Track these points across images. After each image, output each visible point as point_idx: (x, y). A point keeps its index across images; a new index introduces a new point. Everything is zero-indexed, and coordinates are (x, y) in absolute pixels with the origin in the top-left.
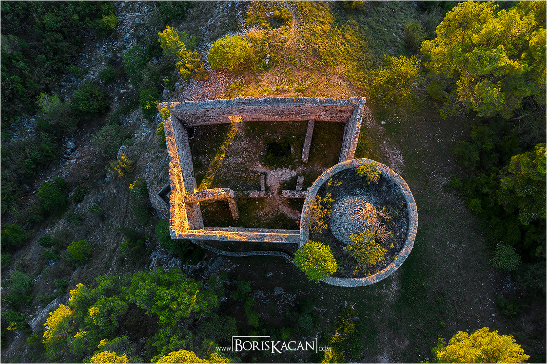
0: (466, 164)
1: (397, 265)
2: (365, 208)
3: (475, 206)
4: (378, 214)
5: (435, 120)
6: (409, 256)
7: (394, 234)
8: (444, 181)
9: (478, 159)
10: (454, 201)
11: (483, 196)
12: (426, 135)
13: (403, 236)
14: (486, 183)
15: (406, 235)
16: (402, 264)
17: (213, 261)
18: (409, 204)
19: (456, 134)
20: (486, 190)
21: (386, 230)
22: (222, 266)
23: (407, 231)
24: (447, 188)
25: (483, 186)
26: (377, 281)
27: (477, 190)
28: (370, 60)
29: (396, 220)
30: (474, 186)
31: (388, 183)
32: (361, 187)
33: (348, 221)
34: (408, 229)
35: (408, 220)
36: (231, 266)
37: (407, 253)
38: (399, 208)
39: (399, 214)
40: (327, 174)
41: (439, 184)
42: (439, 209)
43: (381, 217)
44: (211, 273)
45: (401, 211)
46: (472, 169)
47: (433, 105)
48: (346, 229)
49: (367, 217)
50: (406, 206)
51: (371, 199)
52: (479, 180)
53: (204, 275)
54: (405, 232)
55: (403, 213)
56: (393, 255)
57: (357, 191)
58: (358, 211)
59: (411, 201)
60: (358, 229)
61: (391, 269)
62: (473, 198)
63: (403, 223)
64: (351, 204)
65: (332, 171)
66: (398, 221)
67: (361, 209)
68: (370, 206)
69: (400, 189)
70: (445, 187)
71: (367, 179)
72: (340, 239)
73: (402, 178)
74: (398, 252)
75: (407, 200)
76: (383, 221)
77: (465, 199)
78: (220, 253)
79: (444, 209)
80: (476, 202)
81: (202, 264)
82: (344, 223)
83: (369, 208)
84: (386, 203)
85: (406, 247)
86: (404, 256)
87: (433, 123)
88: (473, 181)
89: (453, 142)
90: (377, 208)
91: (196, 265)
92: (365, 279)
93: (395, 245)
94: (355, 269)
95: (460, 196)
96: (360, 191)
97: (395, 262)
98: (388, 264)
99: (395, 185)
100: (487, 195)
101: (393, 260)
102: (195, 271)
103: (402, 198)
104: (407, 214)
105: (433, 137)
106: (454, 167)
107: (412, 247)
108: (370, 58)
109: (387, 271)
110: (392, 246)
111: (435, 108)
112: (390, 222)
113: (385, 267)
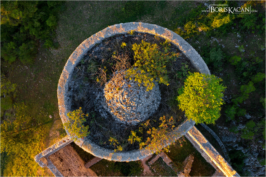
0: (33, 48)
1: (136, 25)
2: (113, 99)
3: (52, 21)
4: (107, 81)
5: (24, 88)
6: (119, 23)
7: (112, 51)
8: (54, 51)
9: (23, 44)
10: (60, 36)
11: (42, 22)
12: (36, 85)
13: (107, 43)
14: (34, 27)
15: (103, 41)
16: (131, 23)
17: (229, 143)
18: (74, 63)
19: (22, 69)
20: (37, 24)
21: (115, 62)
22: (227, 135)
23: (100, 44)
24: (56, 46)
25: (36, 28)
26: (166, 29)
27: (43, 29)
28: (21, 158)
29: (98, 62)
30: (42, 32)
31: (74, 97)
32: (98, 114)
33: (138, 103)
34: (97, 45)
35: (89, 52)
36: (222, 129)
37: (119, 27)
38: (86, 68)
39: (90, 64)
40: (113, 157)
41: (58, 53)
42: (73, 39)
43: (107, 77)
44: (236, 136)
45: (87, 64)
46: (32, 42)
47: (16, 97)
48: (147, 97)
49: (119, 89)
50: (79, 65)
51: (100, 97)
52: (35, 33)
53: (242, 140)
54: (102, 45)
55: (87, 61)
56: (131, 37)
57: (104, 115)
58: (121, 103)
59: (70, 63)
60: (137, 87)
61: (145, 27)
62: (49, 27)
63: (96, 53)
64: (120, 113)
65: (108, 155)
66: (97, 59)
67: (117, 101)
68: (108, 95)
69: (69, 83)
70: (57, 48)
71: (85, 120)
72: (158, 92)
73: (58, 90)
74: (124, 35)
75: (72, 68)
76: (110, 72)
77: (53, 30)
78: (222, 145)
79: (70, 37)
80: (49, 23)
81: (236, 147)
82: (144, 105)
83: (110, 94)
84: (92, 82)
85: (115, 32)
86: (123, 26)
87: (26, 87)
88: (40, 36)
89: (28, 66)
90: (103, 86)
91: (241, 150)
92: (174, 41)
93: (120, 43)
94: (173, 57)
95: (54, 35)
96: (101, 112)
97: (135, 30)
98: (142, 34)
99: (70, 89)
100: (40, 21)
101: (136, 33)
102: (245, 147)
103: (75, 74)
104: (85, 57)
105: (34, 80)
106: (42, 53)
107: (110, 27)
108: (20, 158)
109: (150, 29)
110: (124, 44)
111: (17, 94)
112: (105, 64)
113: (147, 34)
